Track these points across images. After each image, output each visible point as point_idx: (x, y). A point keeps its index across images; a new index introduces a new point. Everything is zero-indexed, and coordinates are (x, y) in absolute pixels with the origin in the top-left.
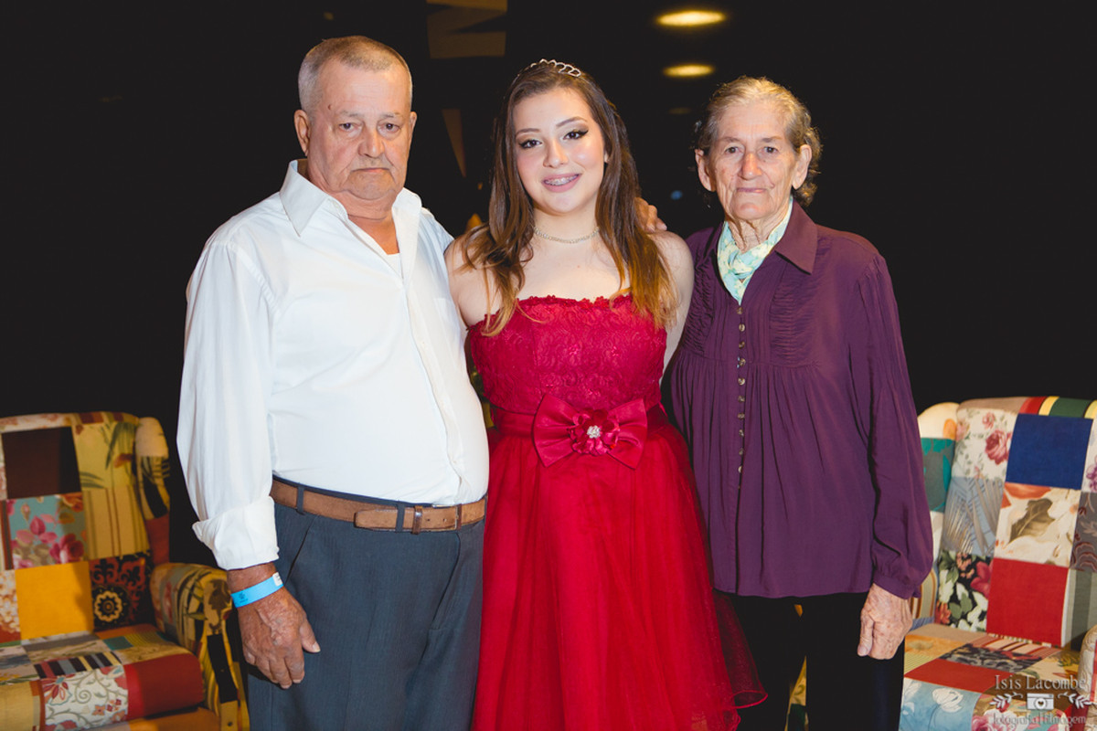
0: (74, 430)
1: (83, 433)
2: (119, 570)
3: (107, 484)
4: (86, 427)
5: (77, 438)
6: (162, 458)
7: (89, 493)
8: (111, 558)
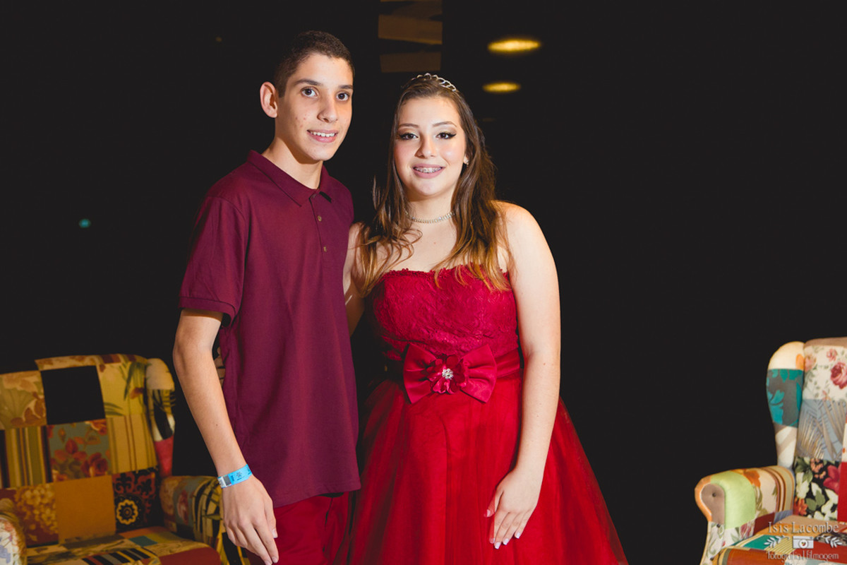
0: (98, 368)
1: (105, 371)
2: (136, 482)
3: (125, 412)
4: (107, 366)
5: (101, 375)
6: (171, 391)
7: (112, 419)
8: (129, 473)
